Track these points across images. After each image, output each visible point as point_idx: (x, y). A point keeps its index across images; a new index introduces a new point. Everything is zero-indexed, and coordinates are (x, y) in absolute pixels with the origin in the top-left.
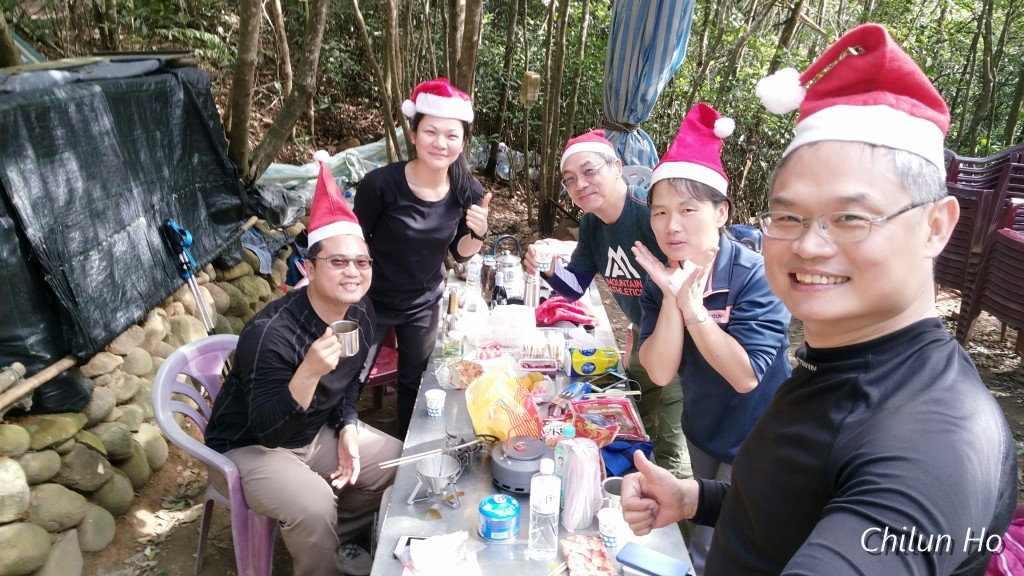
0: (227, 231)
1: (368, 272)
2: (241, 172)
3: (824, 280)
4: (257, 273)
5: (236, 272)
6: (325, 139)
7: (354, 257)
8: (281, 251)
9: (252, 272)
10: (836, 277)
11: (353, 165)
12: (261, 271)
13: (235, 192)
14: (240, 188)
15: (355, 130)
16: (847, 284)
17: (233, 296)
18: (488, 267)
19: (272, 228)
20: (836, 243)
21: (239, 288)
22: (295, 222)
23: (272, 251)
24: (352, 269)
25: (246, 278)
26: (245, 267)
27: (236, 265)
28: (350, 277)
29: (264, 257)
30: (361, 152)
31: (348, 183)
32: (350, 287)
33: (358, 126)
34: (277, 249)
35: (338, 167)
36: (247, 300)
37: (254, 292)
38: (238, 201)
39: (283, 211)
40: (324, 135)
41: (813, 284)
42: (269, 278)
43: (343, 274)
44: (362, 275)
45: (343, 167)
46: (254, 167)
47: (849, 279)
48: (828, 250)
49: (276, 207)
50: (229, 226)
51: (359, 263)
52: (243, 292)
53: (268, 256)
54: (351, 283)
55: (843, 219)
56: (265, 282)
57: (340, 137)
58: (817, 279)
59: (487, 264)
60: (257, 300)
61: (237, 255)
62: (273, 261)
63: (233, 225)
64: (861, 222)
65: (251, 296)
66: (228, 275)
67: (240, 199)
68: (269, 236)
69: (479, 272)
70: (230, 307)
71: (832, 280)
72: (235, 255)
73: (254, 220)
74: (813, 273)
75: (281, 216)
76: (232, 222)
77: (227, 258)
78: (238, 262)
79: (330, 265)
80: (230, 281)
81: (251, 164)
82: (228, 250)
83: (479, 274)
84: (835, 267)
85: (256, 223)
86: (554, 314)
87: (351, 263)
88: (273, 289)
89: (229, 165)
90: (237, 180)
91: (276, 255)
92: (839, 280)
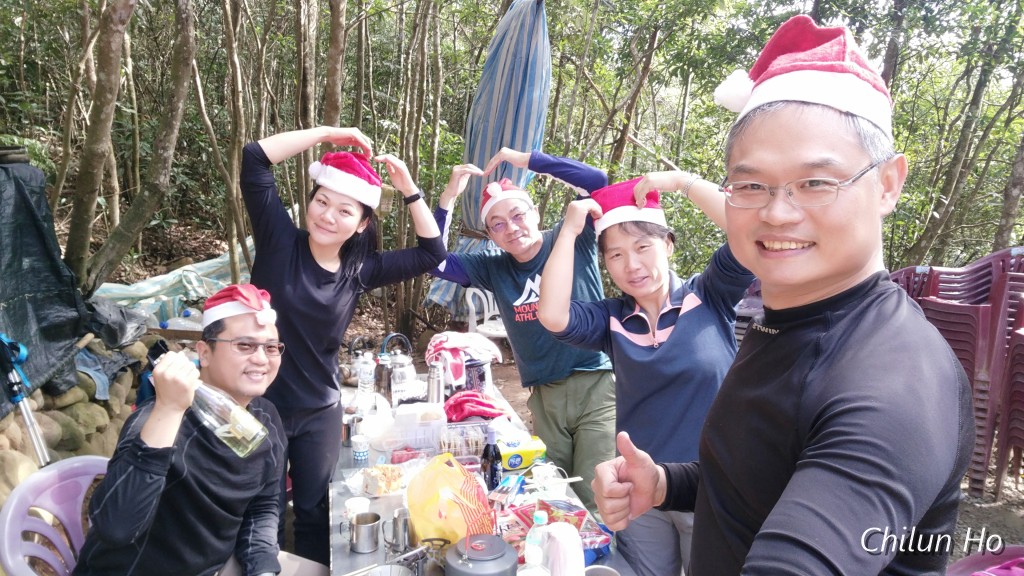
0: (60, 349)
1: (277, 359)
2: (78, 280)
3: (793, 246)
4: (93, 400)
5: (69, 398)
6: (153, 259)
7: (263, 341)
8: (120, 373)
9: (87, 399)
10: (802, 242)
11: (190, 283)
12: (97, 397)
13: (72, 303)
14: (78, 298)
15: (185, 251)
16: (814, 248)
17: (65, 426)
18: (382, 366)
19: (108, 348)
20: (803, 208)
21: (72, 416)
22: (134, 341)
23: (109, 373)
24: (261, 355)
25: (80, 405)
26: (78, 393)
27: (69, 389)
28: (258, 365)
29: (100, 380)
30: (199, 269)
31: (186, 302)
32: (255, 377)
33: (187, 247)
34: (115, 371)
35: (173, 285)
36: (82, 430)
37: (89, 420)
38: (75, 314)
39: (122, 329)
40: (152, 255)
41: (782, 250)
42: (105, 404)
43: (249, 360)
44: (270, 363)
45: (179, 285)
46: (93, 276)
47: (814, 244)
48: (796, 216)
49: (114, 323)
50: (62, 344)
51: (269, 348)
52: (77, 421)
53: (105, 379)
54: (257, 372)
55: (807, 185)
56: (103, 409)
57: (169, 257)
58: (786, 245)
59: (381, 362)
60: (94, 431)
61: (71, 378)
62: (111, 386)
63: (67, 342)
64: (827, 187)
65: (86, 426)
66: (60, 402)
67: (77, 311)
68: (104, 357)
69: (373, 373)
70: (62, 440)
71: (800, 246)
72: (68, 378)
73: (90, 337)
74: (782, 240)
75: (119, 334)
76: (66, 337)
77: (59, 381)
78: (71, 385)
79: (235, 349)
80: (62, 409)
81: (89, 272)
82: (61, 372)
83: (373, 375)
84: (803, 232)
85: (90, 343)
86: (462, 410)
87: (260, 348)
88: (111, 417)
89: (66, 272)
90: (74, 290)
91: (115, 378)
92: (806, 245)
